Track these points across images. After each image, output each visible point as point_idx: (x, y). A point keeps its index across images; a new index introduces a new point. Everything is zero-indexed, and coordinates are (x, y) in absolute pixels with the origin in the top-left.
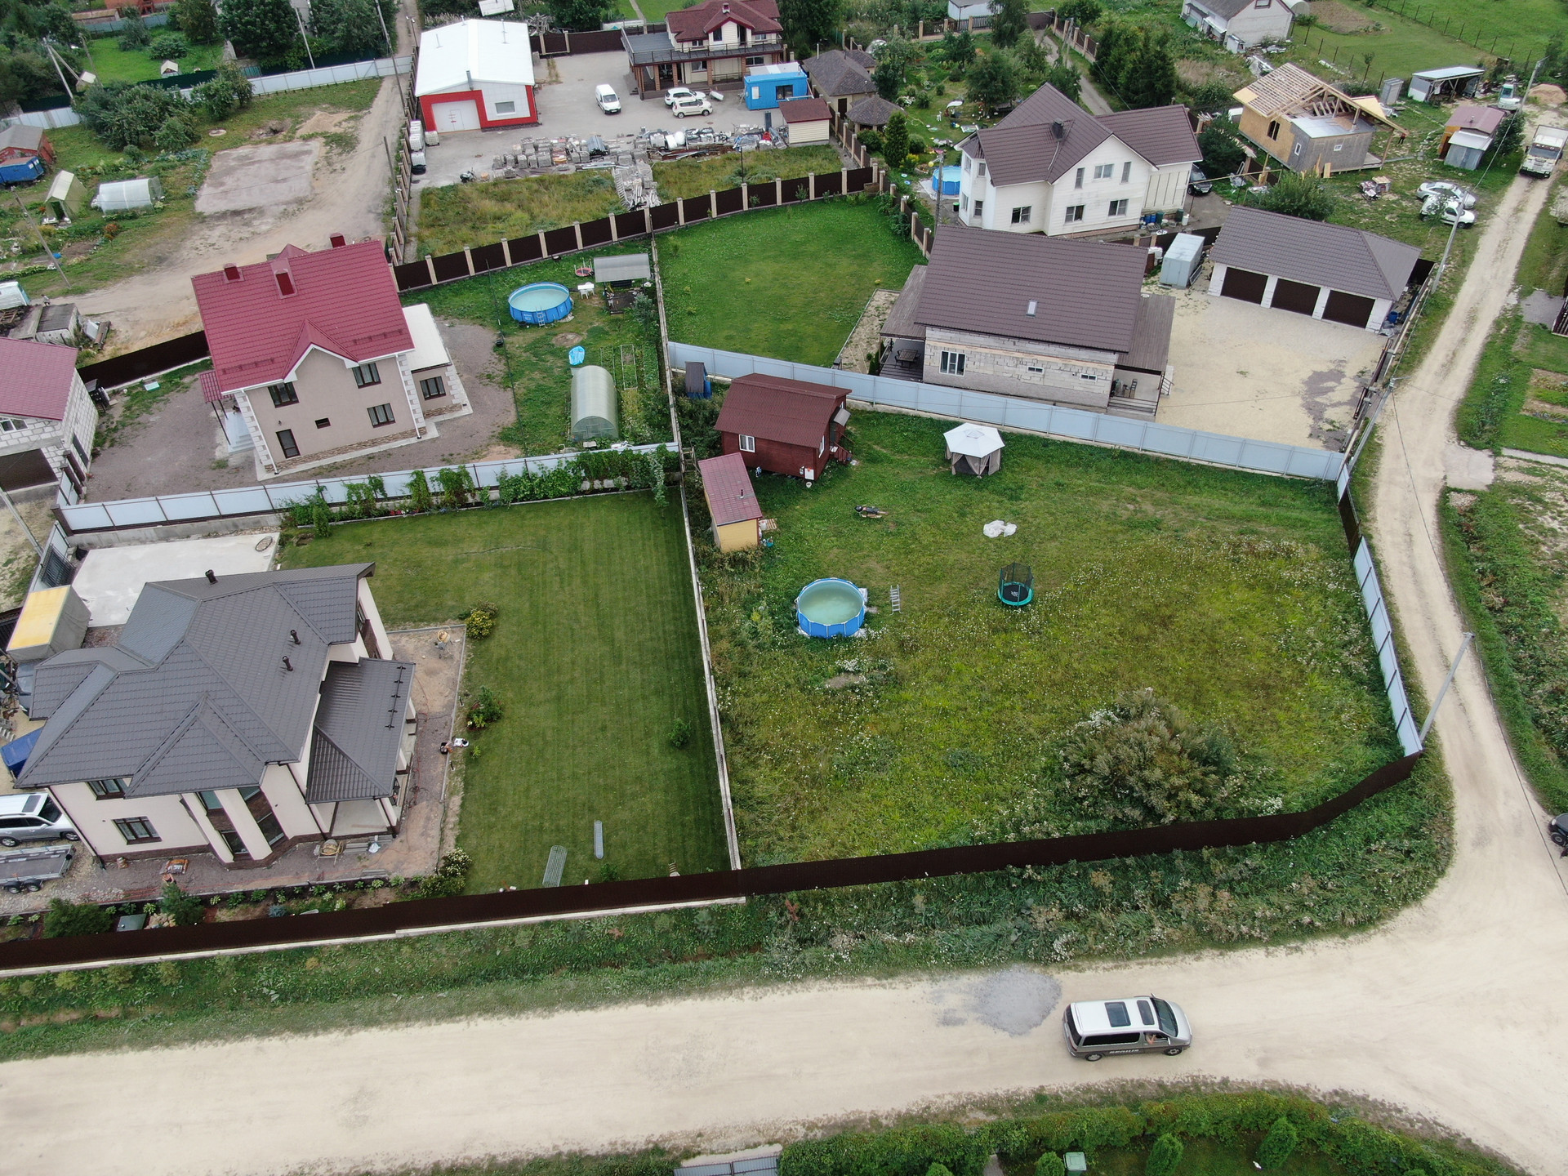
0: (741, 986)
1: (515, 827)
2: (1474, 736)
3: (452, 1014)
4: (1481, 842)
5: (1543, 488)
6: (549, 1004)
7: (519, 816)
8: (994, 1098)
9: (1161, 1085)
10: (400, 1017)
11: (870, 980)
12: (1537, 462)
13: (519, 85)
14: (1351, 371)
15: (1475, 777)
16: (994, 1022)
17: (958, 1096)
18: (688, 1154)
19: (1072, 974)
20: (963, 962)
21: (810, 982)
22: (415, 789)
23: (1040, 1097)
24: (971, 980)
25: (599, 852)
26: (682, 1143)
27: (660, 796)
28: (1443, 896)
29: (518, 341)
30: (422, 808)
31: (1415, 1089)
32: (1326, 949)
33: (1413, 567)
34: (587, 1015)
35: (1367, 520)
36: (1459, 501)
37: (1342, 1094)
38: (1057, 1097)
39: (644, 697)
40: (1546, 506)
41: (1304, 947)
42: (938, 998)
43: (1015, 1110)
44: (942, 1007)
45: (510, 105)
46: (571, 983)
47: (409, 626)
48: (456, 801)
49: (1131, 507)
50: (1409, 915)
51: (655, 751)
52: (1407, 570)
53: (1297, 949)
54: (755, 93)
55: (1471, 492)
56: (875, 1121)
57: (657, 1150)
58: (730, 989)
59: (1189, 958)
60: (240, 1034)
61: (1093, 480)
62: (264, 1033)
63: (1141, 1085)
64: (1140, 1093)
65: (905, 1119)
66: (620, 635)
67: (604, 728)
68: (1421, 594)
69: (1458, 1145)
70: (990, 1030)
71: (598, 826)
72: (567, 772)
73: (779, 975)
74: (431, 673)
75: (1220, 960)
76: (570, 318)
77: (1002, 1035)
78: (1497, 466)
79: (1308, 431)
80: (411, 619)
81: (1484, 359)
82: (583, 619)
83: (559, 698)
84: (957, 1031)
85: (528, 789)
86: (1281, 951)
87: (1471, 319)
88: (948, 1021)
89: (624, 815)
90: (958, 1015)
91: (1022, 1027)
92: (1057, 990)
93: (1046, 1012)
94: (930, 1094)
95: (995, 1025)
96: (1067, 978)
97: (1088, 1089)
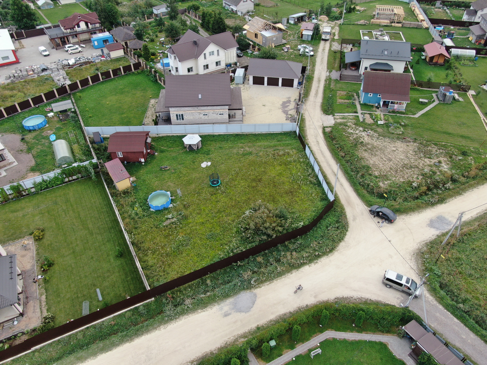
0: (159, 326)
1: (68, 299)
2: (346, 192)
4: (354, 219)
5: (347, 122)
6: (95, 354)
7: (68, 295)
8: (245, 333)
9: (290, 313)
11: (199, 311)
12: (344, 116)
13: (9, 50)
14: (292, 100)
15: (349, 203)
16: (240, 311)
17: (234, 336)
19: (258, 289)
20: (226, 296)
21: (181, 317)
22: (27, 298)
23: (258, 328)
24: (230, 301)
25: (100, 298)
27: (117, 274)
28: (349, 237)
29: (29, 137)
30: (31, 303)
31: (354, 290)
32: (324, 260)
33: (320, 150)
34: (109, 353)
35: (306, 140)
36: (328, 130)
37: (337, 298)
38: (263, 326)
39: (104, 244)
40: (348, 126)
41: (318, 261)
42: (221, 309)
43: (252, 334)
44: (223, 312)
45: (7, 58)
46: (101, 344)
47: (11, 242)
48: (44, 297)
49: (242, 150)
50: (342, 244)
51: (112, 260)
52: (319, 151)
53: (317, 262)
54: (96, 43)
55: (330, 127)
56: (212, 353)
58: (156, 328)
59: (289, 274)
61: (230, 144)
63: (285, 314)
64: (285, 317)
65: (220, 349)
66: (90, 226)
67: (92, 258)
68: (324, 157)
69: (368, 302)
70: (239, 314)
71: (98, 290)
72: (82, 276)
73: (171, 319)
74: (23, 256)
75: (297, 272)
76: (47, 125)
77: (243, 314)
78: (335, 119)
79: (285, 118)
80: (11, 240)
81: (325, 91)
82: (76, 224)
83: (74, 252)
84: (229, 317)
85: (70, 285)
86: (313, 264)
87: (319, 81)
88: (226, 315)
89: (106, 284)
90: (228, 312)
91: (248, 309)
92: (255, 295)
93: (254, 303)
94: (226, 339)
95: (240, 312)
96: (257, 291)
97: (271, 321)
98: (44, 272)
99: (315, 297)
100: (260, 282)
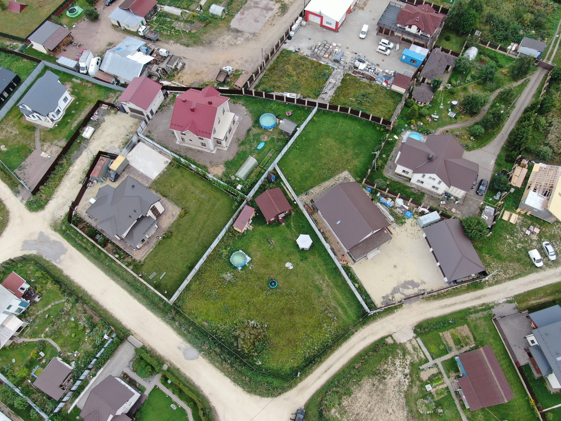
0: (160, 317)
1: (155, 262)
2: (313, 384)
3: (124, 288)
5: (410, 354)
6: (135, 297)
8: (173, 363)
9: (194, 383)
10: (118, 282)
11: (176, 332)
12: (420, 348)
13: (334, 20)
14: (421, 287)
16: (184, 354)
17: (169, 359)
18: (132, 335)
19: (202, 358)
20: (189, 342)
21: (168, 325)
22: (148, 242)
23: (178, 369)
24: (188, 345)
25: (161, 278)
26: (133, 333)
27: (178, 274)
28: (267, 400)
29: (255, 131)
30: (146, 247)
31: (224, 417)
32: (239, 390)
34: (138, 303)
36: (389, 341)
37: (214, 408)
38: (180, 371)
41: (237, 386)
42: (182, 343)
43: (174, 368)
44: (180, 345)
45: (330, 24)
46: (140, 297)
48: (151, 250)
51: (185, 265)
53: (235, 385)
54: (404, 57)
55: (394, 341)
56: (156, 352)
57: (129, 331)
58: (158, 316)
59: (219, 371)
60: (99, 267)
62: (102, 270)
63: (192, 380)
64: (190, 381)
65: (160, 355)
67: (182, 254)
71: (165, 273)
72: (170, 258)
73: (165, 320)
75: (223, 376)
76: (271, 130)
77: (183, 357)
78: (410, 341)
79: (384, 295)
84: (179, 350)
85: (162, 257)
86: (233, 383)
88: (179, 348)
89: (170, 274)
90: (181, 349)
91: (187, 358)
92: (197, 358)
93: (192, 359)
94: (166, 355)
95: (184, 355)
96: (201, 358)
97: (185, 374)
98: (164, 238)
99: (210, 394)
100: (204, 356)
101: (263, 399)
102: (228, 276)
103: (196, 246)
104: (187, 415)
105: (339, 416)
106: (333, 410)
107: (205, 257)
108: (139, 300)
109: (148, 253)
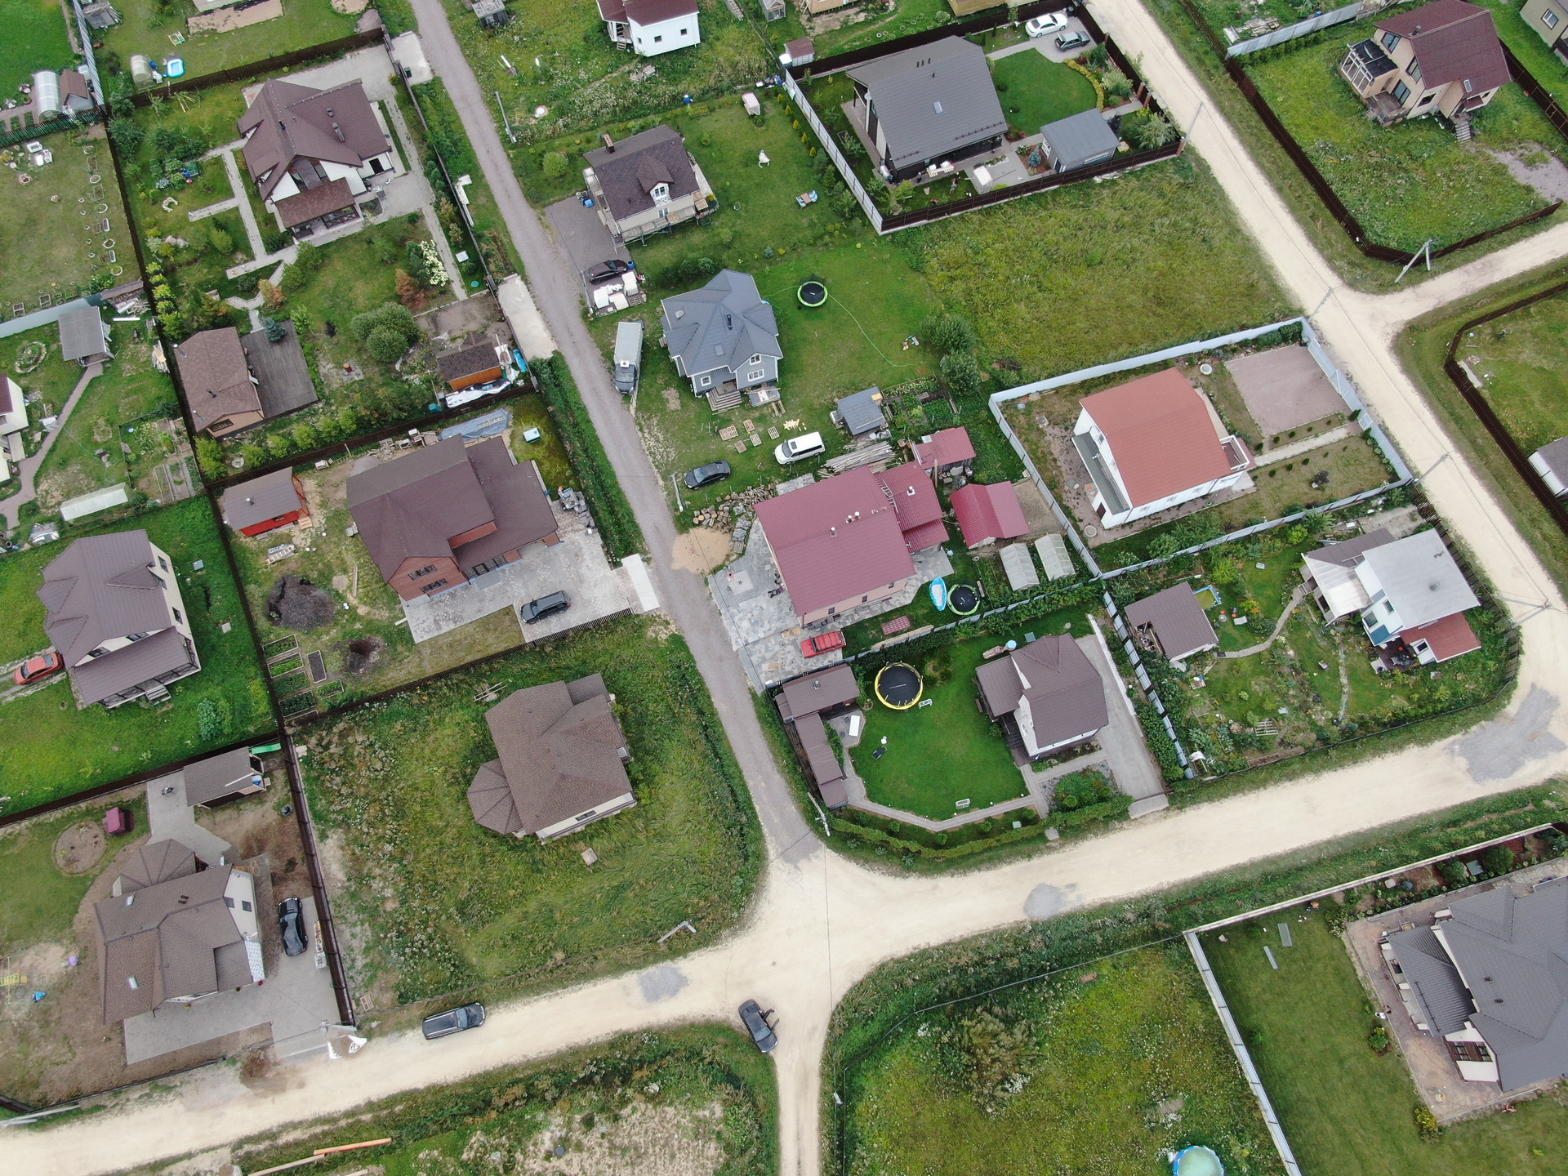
0: (1169, 889)
2: (797, 1113)
3: (1294, 853)
6: (1253, 865)
8: (1049, 853)
9: (979, 870)
10: (1318, 847)
11: (1112, 901)
15: (804, 1079)
16: (1053, 889)
18: (1167, 809)
19: (1019, 919)
20: (1071, 916)
21: (1139, 896)
22: (1386, 978)
23: (1029, 857)
24: (1065, 909)
25: (1266, 948)
26: (1171, 813)
31: (873, 884)
32: (901, 949)
34: (1234, 863)
37: (905, 877)
38: (1022, 858)
39: (1289, 1071)
41: (912, 950)
42: (1079, 897)
43: (1039, 850)
44: (1076, 892)
46: (1248, 877)
47: (1473, 1117)
50: (859, 977)
51: (1265, 1026)
53: (915, 949)
56: (1096, 835)
57: (1180, 809)
58: (1174, 885)
59: (965, 936)
60: (1383, 828)
62: (1373, 829)
63: (988, 869)
64: (988, 865)
65: (1084, 838)
67: (1303, 1040)
69: (862, 861)
70: (1054, 885)
71: (1275, 967)
72: (1309, 1003)
73: (1156, 894)
75: (951, 937)
77: (1048, 883)
84: (1069, 882)
86: (923, 946)
88: (1072, 886)
89: (1265, 977)
90: (1068, 890)
91: (1039, 889)
92: (1025, 910)
93: (1030, 897)
94: (1075, 850)
95: (1051, 887)
96: (1021, 916)
97: (1010, 863)
98: (1377, 1024)
99: (935, 887)
100: (1019, 928)
101: (849, 985)
102: (1170, 1112)
103: (1302, 1089)
104: (931, 818)
105: (701, 1113)
106: (719, 1111)
107: (1258, 1090)
108: (1241, 869)
109: (1354, 959)
